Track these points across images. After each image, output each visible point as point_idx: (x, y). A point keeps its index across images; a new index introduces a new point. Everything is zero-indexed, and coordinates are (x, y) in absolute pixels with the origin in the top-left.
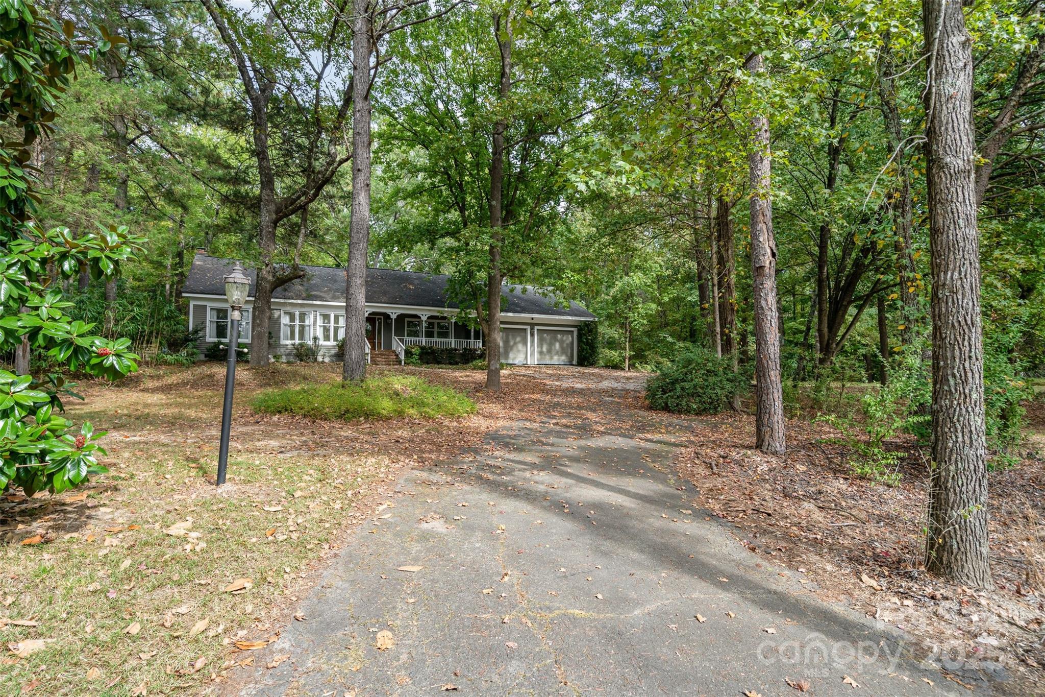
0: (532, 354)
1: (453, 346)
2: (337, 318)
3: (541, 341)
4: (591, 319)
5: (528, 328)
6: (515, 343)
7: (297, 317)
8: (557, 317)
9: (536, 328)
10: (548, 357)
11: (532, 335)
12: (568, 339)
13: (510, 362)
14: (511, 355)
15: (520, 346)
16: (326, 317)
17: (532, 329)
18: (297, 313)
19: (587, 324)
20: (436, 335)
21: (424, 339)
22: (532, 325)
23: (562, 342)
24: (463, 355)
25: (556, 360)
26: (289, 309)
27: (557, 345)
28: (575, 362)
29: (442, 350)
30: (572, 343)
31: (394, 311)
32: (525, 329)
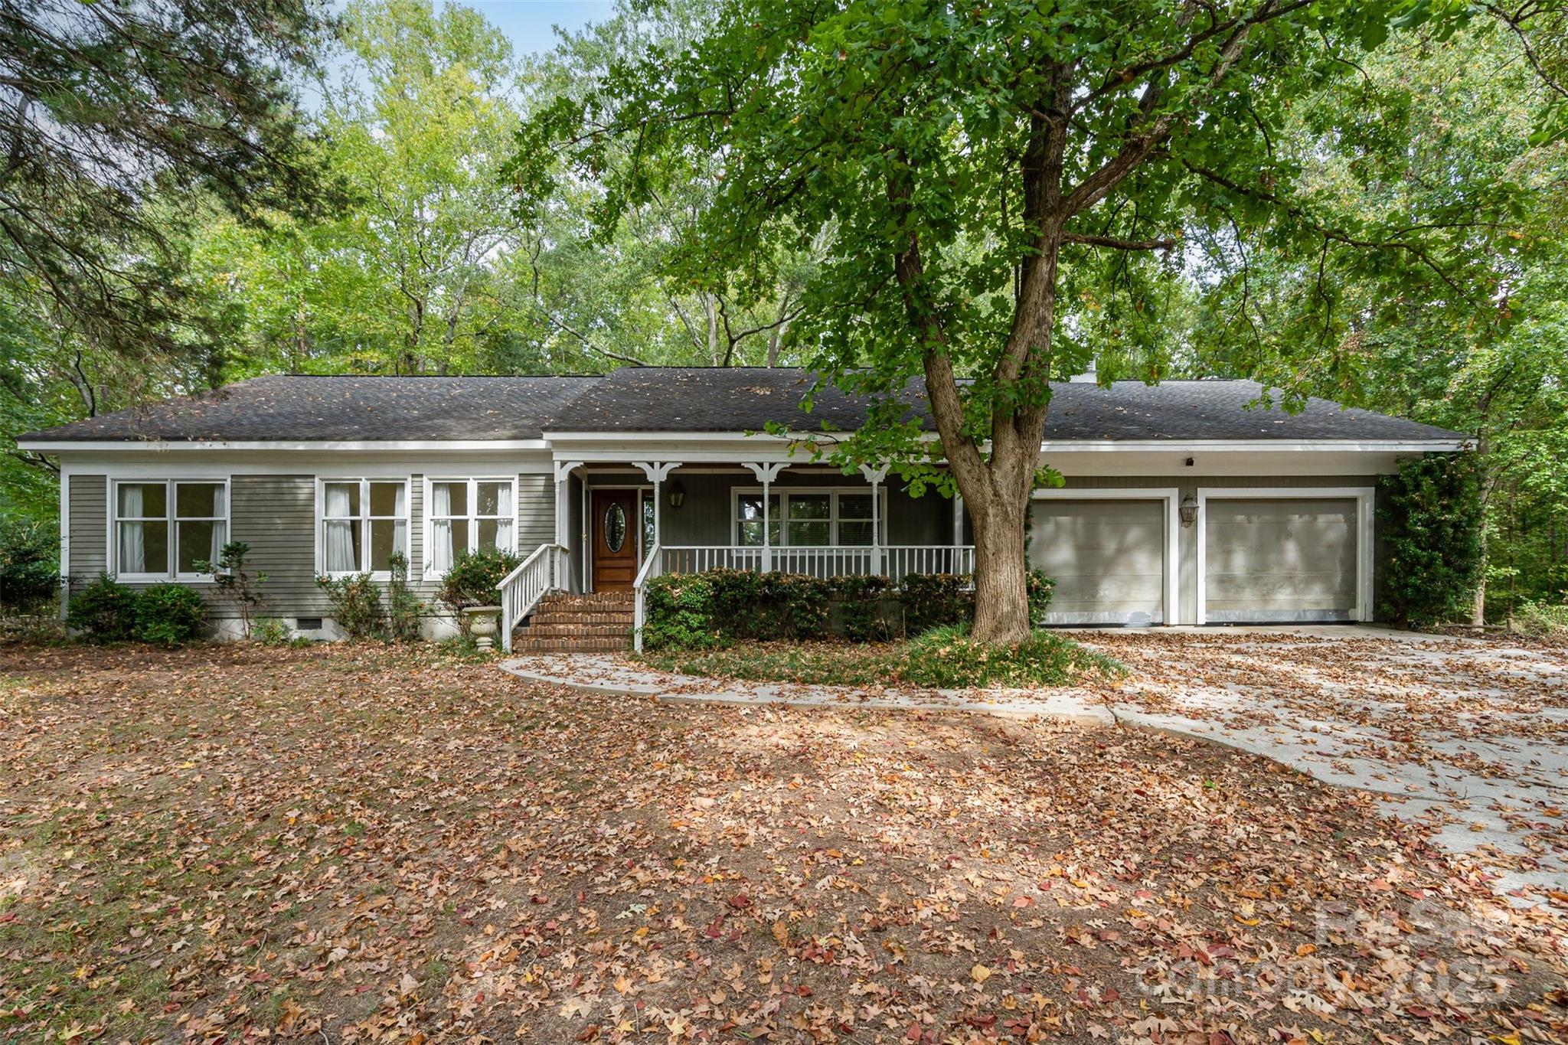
0: (1188, 587)
1: (876, 571)
2: (489, 493)
3: (1222, 542)
4: (1450, 446)
5: (1172, 494)
6: (1122, 551)
7: (365, 495)
8: (1298, 446)
9: (1203, 494)
10: (1249, 596)
11: (1188, 518)
12: (1331, 527)
13: (1104, 617)
14: (1108, 590)
15: (1142, 561)
16: (457, 494)
17: (1187, 499)
18: (365, 486)
19: (1432, 466)
20: (834, 534)
21: (766, 552)
22: (1187, 486)
23: (1309, 542)
24: (905, 600)
25: (1284, 601)
26: (346, 475)
27: (1291, 552)
28: (1363, 609)
29: (819, 588)
30: (1351, 544)
31: (657, 457)
32: (1161, 501)
